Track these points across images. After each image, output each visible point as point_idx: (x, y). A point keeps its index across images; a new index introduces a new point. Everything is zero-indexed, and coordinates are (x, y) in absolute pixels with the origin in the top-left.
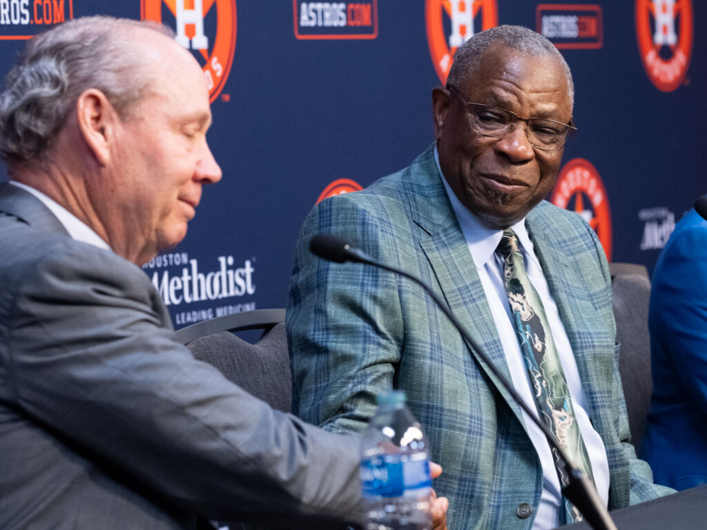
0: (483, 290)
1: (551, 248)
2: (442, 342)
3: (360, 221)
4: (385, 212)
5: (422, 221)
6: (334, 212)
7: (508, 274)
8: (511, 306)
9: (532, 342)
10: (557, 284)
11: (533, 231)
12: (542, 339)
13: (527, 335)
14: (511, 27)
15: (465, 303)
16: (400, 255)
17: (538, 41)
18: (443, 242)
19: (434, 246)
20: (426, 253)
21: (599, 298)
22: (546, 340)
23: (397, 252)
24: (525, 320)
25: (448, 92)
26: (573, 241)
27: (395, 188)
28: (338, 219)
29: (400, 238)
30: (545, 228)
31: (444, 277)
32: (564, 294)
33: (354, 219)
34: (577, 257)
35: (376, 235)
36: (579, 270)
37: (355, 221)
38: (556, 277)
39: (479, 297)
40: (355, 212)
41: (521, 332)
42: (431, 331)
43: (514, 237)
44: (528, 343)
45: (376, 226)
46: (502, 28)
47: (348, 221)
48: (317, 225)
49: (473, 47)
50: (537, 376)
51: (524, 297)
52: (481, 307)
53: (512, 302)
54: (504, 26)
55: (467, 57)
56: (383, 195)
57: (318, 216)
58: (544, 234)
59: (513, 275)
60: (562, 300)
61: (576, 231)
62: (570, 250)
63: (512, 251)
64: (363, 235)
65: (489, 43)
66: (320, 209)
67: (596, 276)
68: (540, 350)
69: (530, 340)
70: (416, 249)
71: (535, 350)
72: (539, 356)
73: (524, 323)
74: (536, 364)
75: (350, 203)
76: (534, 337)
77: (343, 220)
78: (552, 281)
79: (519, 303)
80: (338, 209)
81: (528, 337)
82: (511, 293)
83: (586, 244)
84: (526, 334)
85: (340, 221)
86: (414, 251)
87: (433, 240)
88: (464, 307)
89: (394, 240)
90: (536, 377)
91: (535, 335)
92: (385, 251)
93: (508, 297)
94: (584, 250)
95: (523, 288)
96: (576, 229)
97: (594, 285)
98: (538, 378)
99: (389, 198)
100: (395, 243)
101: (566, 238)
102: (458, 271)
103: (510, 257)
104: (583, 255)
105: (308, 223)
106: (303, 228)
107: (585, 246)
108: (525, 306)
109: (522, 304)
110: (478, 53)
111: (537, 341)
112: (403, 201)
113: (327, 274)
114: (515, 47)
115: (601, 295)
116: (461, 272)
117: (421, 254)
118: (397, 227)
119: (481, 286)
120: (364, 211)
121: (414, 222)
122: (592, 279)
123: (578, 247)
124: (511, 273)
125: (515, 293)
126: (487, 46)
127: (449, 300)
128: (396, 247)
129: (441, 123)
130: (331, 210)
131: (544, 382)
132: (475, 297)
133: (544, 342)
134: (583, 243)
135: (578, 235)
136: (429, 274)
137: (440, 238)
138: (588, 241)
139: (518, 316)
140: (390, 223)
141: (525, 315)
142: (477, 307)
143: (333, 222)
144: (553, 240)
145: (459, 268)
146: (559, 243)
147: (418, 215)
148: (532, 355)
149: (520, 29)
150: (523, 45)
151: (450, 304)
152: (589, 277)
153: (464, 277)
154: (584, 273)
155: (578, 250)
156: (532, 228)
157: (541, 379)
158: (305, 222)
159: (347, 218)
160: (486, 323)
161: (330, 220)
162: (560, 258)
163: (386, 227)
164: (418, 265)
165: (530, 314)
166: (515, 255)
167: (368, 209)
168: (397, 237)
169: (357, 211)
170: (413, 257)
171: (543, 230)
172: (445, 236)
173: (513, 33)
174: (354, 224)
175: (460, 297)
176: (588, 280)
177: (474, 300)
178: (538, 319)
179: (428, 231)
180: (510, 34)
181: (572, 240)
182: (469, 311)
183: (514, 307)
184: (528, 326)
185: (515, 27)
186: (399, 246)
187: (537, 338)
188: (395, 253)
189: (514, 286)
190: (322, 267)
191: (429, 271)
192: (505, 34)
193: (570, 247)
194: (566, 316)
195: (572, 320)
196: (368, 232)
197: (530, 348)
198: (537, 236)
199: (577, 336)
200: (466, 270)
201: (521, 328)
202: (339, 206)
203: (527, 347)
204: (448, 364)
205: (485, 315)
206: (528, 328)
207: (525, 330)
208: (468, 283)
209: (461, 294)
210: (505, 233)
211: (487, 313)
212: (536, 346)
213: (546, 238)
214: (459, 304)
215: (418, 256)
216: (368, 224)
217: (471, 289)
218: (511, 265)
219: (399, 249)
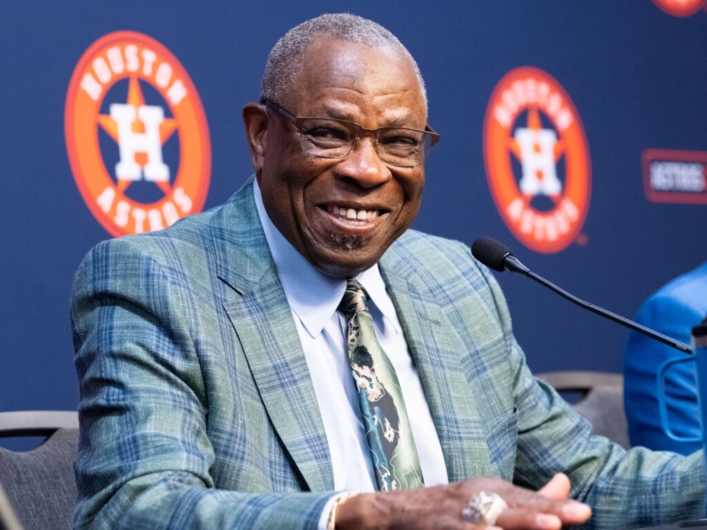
0: (308, 370)
1: (418, 302)
2: (247, 432)
3: (142, 272)
4: (179, 260)
5: (231, 279)
6: (111, 261)
7: (353, 340)
8: (355, 382)
9: (381, 429)
10: (422, 352)
11: (391, 283)
12: (395, 425)
13: (374, 421)
14: (334, 15)
15: (282, 385)
16: (199, 314)
17: (374, 30)
18: (258, 304)
19: (245, 310)
20: (232, 319)
21: (490, 353)
22: (400, 427)
23: (195, 310)
24: (373, 400)
25: (263, 107)
26: (453, 282)
27: (198, 232)
28: (116, 270)
29: (197, 295)
30: (409, 275)
31: (254, 350)
32: (430, 365)
33: (136, 269)
34: (459, 304)
35: (165, 290)
36: (462, 321)
37: (137, 272)
38: (420, 343)
39: (302, 378)
40: (137, 261)
41: (368, 416)
42: (235, 416)
43: (360, 291)
44: (376, 431)
45: (165, 277)
46: (323, 18)
47: (129, 272)
48: (90, 277)
49: (289, 46)
50: (386, 475)
51: (373, 370)
52: (303, 391)
53: (356, 377)
54: (325, 16)
55: (284, 59)
56: (180, 238)
57: (91, 266)
58: (408, 284)
59: (359, 341)
60: (428, 374)
61: (456, 270)
62: (447, 296)
63: (358, 310)
64: (148, 290)
65: (310, 38)
66: (94, 255)
67: (487, 324)
68: (391, 440)
69: (379, 427)
70: (217, 311)
71: (383, 440)
72: (390, 448)
73: (372, 405)
74: (385, 459)
75: (131, 248)
76: (384, 422)
77: (123, 272)
78: (414, 348)
79: (366, 378)
80: (116, 257)
81: (376, 423)
82: (356, 365)
83: (471, 284)
84: (374, 419)
85: (119, 273)
86: (216, 314)
87: (244, 302)
88: (280, 390)
89: (190, 295)
90: (383, 477)
91: (386, 420)
92: (177, 311)
93: (352, 369)
94: (469, 292)
95: (371, 358)
96: (457, 266)
97: (483, 337)
98: (385, 478)
99: (186, 243)
100: (191, 299)
101: (441, 281)
102: (276, 343)
103: (356, 317)
104: (468, 299)
105: (80, 275)
106: (75, 281)
107: (471, 287)
108: (374, 381)
109: (370, 380)
110: (298, 52)
111: (388, 429)
112: (206, 249)
113: (110, 333)
114: (346, 39)
115: (494, 348)
116: (280, 344)
117: (224, 319)
118: (193, 281)
119: (305, 364)
120: (150, 259)
121: (219, 278)
122: (481, 330)
123: (461, 290)
124: (356, 339)
125: (361, 365)
126: (309, 42)
127: (258, 382)
128: (192, 303)
129: (260, 148)
130: (107, 258)
131: (394, 483)
132: (296, 377)
133: (398, 430)
134: (467, 283)
135: (459, 273)
136: (233, 345)
137: (255, 300)
138: (474, 279)
139: (364, 396)
140: (184, 275)
141: (373, 394)
142: (299, 390)
143: (110, 273)
144: (422, 288)
145: (278, 339)
146: (431, 291)
147: (227, 269)
148: (380, 446)
149: (347, 16)
150: (355, 34)
151: (259, 387)
152: (477, 328)
153: (284, 351)
154: (468, 324)
155: (460, 293)
156: (389, 278)
157: (390, 479)
158: (78, 273)
159: (127, 269)
160: (309, 413)
161: (107, 271)
162: (429, 314)
163: (180, 279)
164: (219, 331)
165: (379, 393)
166: (362, 315)
167: (154, 256)
168: (194, 292)
169: (139, 259)
170: (214, 320)
171: (406, 278)
172: (261, 297)
173: (340, 23)
174: (135, 275)
175: (276, 377)
176: (475, 332)
177: (295, 381)
178: (391, 399)
179: (238, 290)
180: (336, 24)
181: (450, 282)
182: (287, 395)
183: (359, 384)
184: (376, 408)
185: (341, 15)
186: (196, 303)
187: (388, 424)
188: (192, 312)
189: (360, 357)
190: (104, 326)
191: (232, 341)
192: (329, 24)
193: (448, 293)
194: (432, 395)
195: (438, 400)
196: (153, 285)
197: (378, 438)
198: (396, 288)
199: (444, 422)
200: (287, 342)
201: (367, 412)
202: (118, 253)
203: (375, 436)
204: (251, 463)
205: (308, 402)
206: (376, 411)
207: (373, 413)
208: (288, 359)
209: (278, 374)
210: (349, 287)
211: (312, 399)
212: (386, 435)
213: (411, 289)
214: (273, 387)
215: (219, 320)
216: (153, 275)
217: (291, 366)
218: (357, 328)
219: (197, 306)
